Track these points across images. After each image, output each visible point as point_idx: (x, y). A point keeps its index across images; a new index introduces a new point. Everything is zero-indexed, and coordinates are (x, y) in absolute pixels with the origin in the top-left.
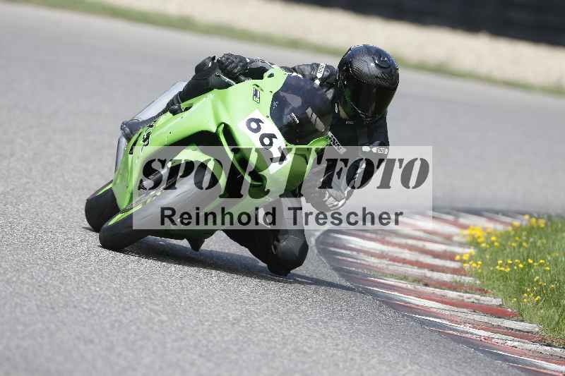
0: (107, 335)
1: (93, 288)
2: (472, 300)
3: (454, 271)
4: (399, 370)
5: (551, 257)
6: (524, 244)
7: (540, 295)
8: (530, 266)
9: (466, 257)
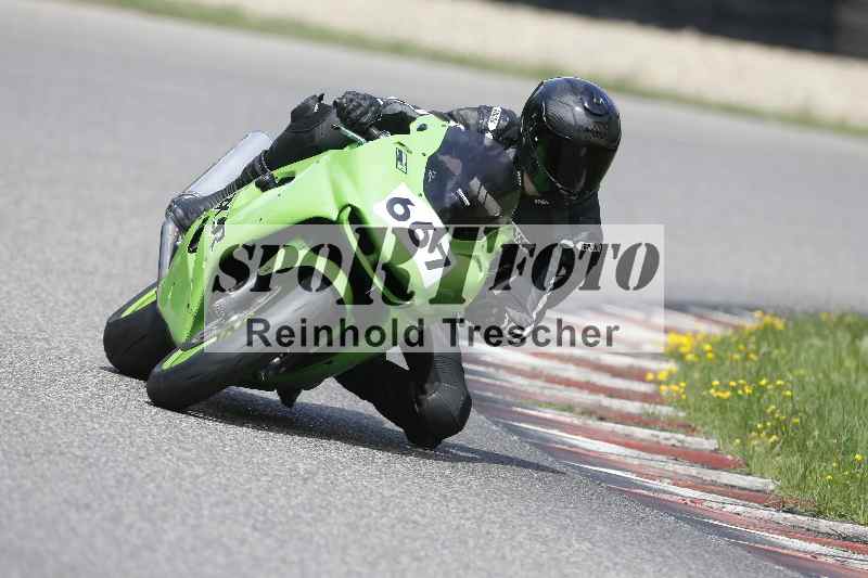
0: (111, 497)
1: (89, 424)
2: (673, 442)
3: (645, 398)
4: (560, 551)
5: (793, 375)
6: (752, 356)
7: (777, 434)
8: (762, 390)
9: (662, 376)
